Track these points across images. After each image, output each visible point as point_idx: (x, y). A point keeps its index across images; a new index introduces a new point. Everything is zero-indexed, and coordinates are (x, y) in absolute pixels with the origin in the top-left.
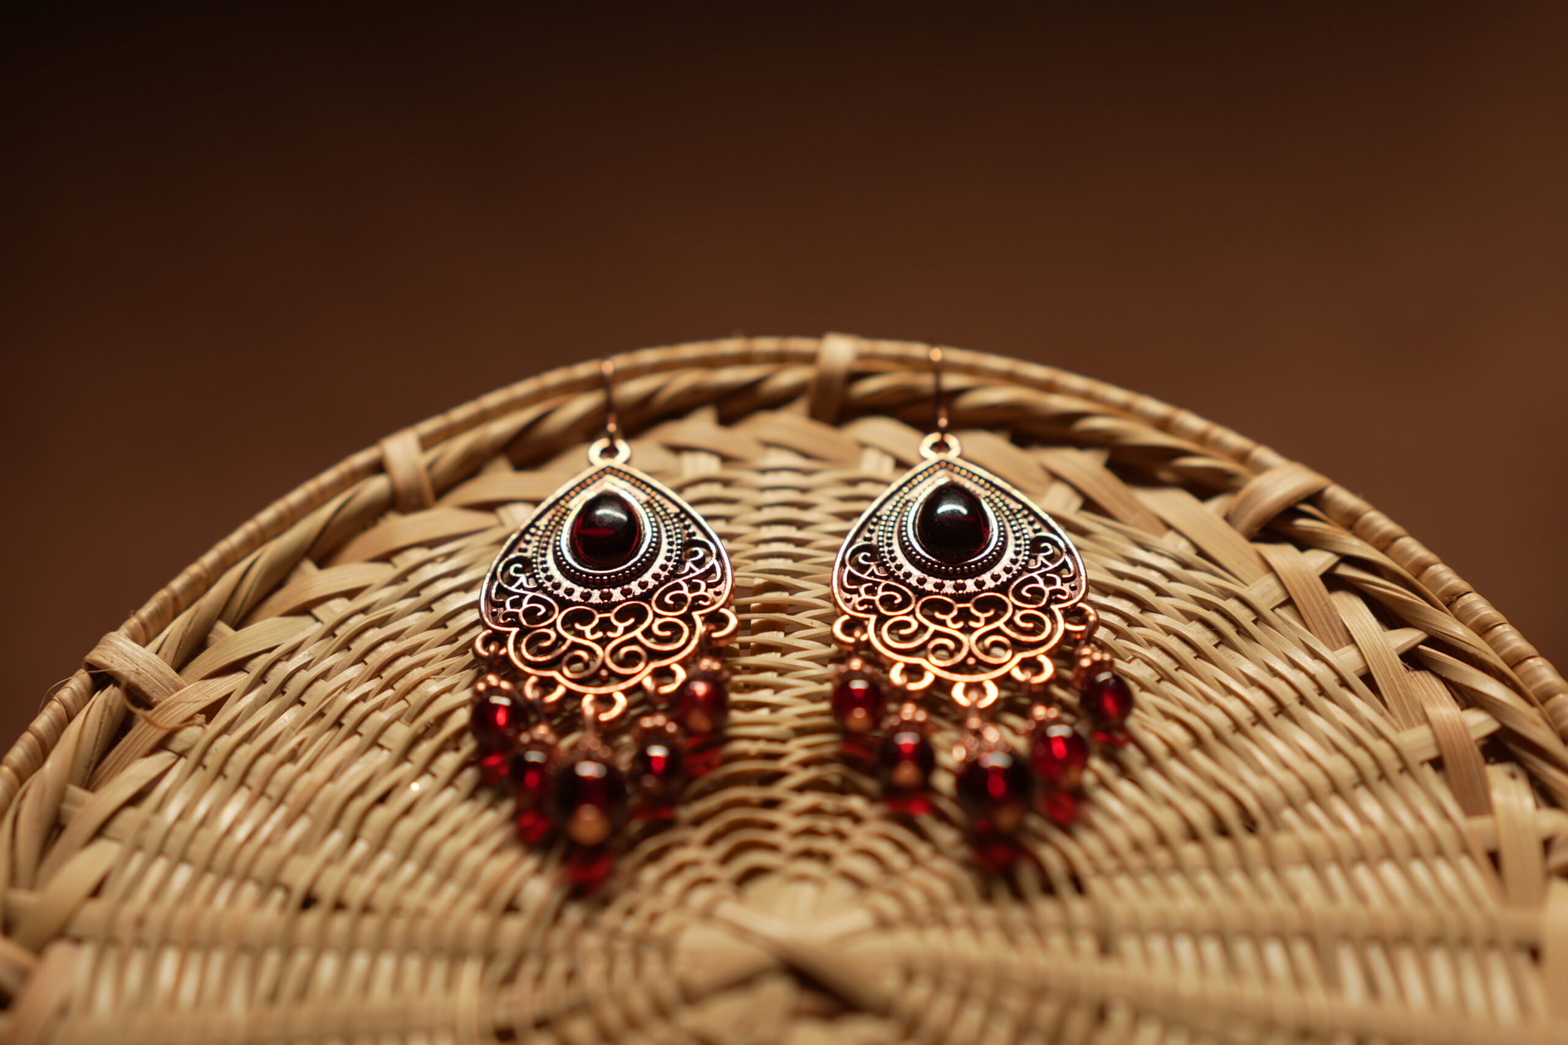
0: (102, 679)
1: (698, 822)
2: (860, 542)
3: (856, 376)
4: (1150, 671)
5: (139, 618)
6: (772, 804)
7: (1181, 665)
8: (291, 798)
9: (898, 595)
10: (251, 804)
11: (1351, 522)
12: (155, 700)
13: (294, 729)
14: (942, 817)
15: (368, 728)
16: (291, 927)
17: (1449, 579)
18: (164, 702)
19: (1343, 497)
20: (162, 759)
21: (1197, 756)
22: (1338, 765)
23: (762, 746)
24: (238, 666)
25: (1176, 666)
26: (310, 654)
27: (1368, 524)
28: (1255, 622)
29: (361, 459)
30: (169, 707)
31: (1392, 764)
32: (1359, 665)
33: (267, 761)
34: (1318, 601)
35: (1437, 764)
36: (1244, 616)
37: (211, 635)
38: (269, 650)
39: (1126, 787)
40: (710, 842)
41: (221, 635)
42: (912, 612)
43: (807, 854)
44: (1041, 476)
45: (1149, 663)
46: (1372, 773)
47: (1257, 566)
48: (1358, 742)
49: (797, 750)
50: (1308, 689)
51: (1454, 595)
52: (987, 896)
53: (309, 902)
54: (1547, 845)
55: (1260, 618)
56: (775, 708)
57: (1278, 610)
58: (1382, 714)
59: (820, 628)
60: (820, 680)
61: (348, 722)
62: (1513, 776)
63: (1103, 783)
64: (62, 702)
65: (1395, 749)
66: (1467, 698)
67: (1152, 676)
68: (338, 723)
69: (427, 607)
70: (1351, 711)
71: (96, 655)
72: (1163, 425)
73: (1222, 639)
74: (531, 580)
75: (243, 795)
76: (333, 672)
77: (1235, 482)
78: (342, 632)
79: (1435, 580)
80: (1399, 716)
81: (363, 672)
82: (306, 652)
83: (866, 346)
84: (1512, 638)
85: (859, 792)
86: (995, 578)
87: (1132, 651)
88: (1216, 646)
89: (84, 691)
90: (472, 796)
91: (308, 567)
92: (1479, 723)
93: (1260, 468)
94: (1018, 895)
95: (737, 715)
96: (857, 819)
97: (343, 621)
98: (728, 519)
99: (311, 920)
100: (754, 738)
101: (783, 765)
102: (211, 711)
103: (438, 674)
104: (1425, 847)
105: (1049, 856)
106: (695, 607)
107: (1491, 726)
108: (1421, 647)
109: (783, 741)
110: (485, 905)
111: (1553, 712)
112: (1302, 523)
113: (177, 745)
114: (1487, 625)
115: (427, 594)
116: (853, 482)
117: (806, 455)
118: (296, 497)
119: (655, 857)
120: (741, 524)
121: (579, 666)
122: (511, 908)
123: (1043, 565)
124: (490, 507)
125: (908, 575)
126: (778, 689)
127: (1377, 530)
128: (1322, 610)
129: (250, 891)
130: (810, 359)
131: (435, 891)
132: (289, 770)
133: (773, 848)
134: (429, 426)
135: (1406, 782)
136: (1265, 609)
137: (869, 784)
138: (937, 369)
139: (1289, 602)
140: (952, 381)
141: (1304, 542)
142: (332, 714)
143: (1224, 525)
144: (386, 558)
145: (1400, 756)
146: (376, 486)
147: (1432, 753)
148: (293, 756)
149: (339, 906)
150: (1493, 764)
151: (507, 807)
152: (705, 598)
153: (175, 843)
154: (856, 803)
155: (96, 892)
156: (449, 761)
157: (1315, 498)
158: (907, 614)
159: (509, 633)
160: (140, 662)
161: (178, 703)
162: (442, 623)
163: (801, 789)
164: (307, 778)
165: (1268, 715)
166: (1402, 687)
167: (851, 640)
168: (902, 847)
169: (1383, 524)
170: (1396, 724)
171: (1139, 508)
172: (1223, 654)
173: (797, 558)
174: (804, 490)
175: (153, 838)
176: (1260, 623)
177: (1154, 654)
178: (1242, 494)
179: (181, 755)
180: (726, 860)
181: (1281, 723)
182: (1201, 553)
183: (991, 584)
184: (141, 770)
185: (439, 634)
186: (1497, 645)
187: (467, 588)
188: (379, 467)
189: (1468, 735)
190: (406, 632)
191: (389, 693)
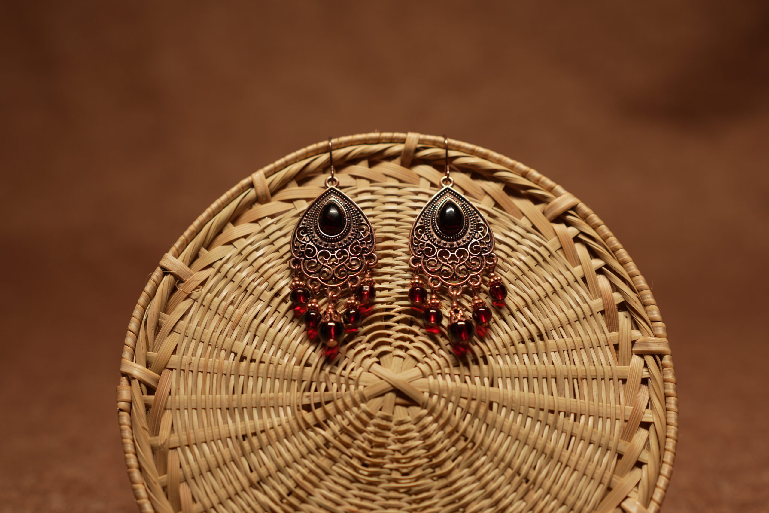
0: (166, 272)
1: (365, 334)
2: (418, 224)
3: (418, 150)
4: (513, 276)
5: (175, 247)
6: (388, 327)
7: (524, 273)
8: (233, 319)
9: (431, 249)
10: (220, 321)
11: (585, 217)
12: (184, 280)
13: (231, 292)
14: (443, 335)
15: (256, 293)
16: (238, 367)
17: (615, 243)
18: (188, 280)
19: (584, 208)
20: (189, 302)
21: (526, 310)
22: (570, 313)
23: (385, 306)
24: (210, 266)
25: (522, 274)
26: (234, 262)
27: (591, 219)
28: (549, 256)
29: (245, 181)
30: (189, 283)
31: (588, 313)
32: (582, 274)
33: (224, 304)
34: (571, 249)
35: (603, 312)
36: (546, 254)
37: (200, 253)
38: (221, 259)
39: (502, 323)
40: (369, 341)
41: (203, 253)
42: (436, 256)
43: (401, 347)
44: (482, 192)
45: (513, 273)
46: (581, 316)
47: (552, 234)
48: (578, 305)
49: (397, 306)
50: (564, 283)
51: (616, 249)
52: (457, 365)
53: (243, 358)
54: (633, 343)
55: (551, 255)
56: (389, 289)
57: (558, 251)
58: (587, 293)
59: (406, 257)
60: (405, 279)
61: (250, 290)
62: (627, 317)
63: (495, 322)
64: (154, 281)
65: (590, 307)
66: (615, 288)
67: (514, 278)
68: (246, 290)
69: (272, 243)
70: (578, 292)
71: (163, 263)
72: (524, 175)
73: (538, 263)
74: (307, 237)
75: (217, 317)
76: (242, 269)
77: (548, 200)
78: (245, 253)
79: (611, 243)
80: (593, 294)
81: (252, 270)
82: (232, 261)
83: (422, 136)
84: (633, 267)
85: (417, 324)
86: (464, 241)
87: (508, 267)
88: (536, 266)
89: (160, 276)
90: (292, 321)
91: (230, 225)
92: (618, 298)
93: (557, 195)
94: (467, 365)
95: (378, 293)
96: (416, 335)
97: (244, 249)
98: (373, 208)
99: (244, 364)
100: (383, 303)
101: (392, 313)
102: (203, 284)
103: (277, 272)
104: (595, 344)
105: (476, 348)
106: (363, 252)
107: (622, 300)
108: (603, 268)
109: (392, 303)
110: (299, 363)
111: (641, 296)
112: (569, 217)
113: (194, 296)
114: (625, 262)
115: (272, 238)
116: (417, 193)
117: (401, 181)
118: (224, 197)
119: (352, 347)
120: (377, 210)
121: (325, 274)
122: (307, 365)
123: (480, 236)
124: (291, 201)
125: (435, 239)
126: (390, 282)
127: (594, 221)
128: (572, 252)
129: (223, 353)
130: (403, 141)
131: (283, 357)
132: (231, 308)
133: (390, 344)
134: (267, 168)
135: (592, 319)
136: (553, 251)
137: (420, 322)
138: (447, 147)
139: (561, 248)
140: (452, 153)
141: (569, 224)
142: (244, 286)
143: (542, 215)
144: (256, 222)
145: (591, 311)
146: (252, 193)
147: (602, 309)
148: (232, 303)
149: (252, 360)
150: (621, 312)
151: (304, 326)
152: (366, 249)
153: (197, 335)
154: (415, 329)
155: (174, 352)
156: (284, 307)
157: (574, 208)
158: (433, 257)
159: (301, 260)
160: (178, 267)
161: (192, 281)
162: (277, 251)
163: (398, 322)
164: (237, 311)
165: (550, 294)
166: (595, 284)
167: (415, 266)
168: (430, 347)
169: (596, 219)
170: (592, 298)
171: (514, 206)
172: (538, 269)
173: (396, 226)
174: (399, 196)
175: (190, 333)
176: (551, 257)
177: (514, 269)
178: (550, 205)
179: (195, 300)
180: (374, 348)
181: (554, 297)
182: (534, 227)
183: (462, 244)
184: (183, 306)
185: (277, 255)
186: (627, 269)
187: (285, 235)
188: (251, 185)
189: (614, 303)
190: (266, 253)
191: (261, 279)
